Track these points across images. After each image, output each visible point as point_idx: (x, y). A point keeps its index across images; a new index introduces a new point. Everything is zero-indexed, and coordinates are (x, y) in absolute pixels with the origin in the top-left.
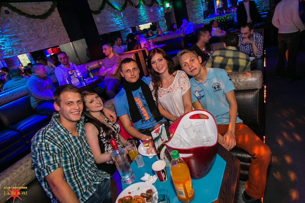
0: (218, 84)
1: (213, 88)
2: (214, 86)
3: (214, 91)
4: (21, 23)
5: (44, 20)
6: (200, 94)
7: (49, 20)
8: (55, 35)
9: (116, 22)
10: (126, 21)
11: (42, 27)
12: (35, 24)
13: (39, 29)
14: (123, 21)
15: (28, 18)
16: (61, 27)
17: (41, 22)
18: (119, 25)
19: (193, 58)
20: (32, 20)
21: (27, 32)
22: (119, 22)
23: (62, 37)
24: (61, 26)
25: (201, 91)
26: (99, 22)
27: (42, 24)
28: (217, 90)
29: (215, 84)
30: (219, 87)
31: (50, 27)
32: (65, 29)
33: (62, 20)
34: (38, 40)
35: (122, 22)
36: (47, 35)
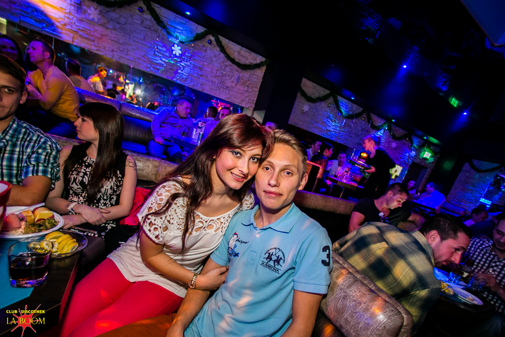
0: (281, 256)
1: (267, 255)
2: (271, 252)
3: (263, 264)
4: (216, 59)
5: (243, 71)
6: (235, 246)
7: (246, 74)
8: (242, 92)
9: (329, 126)
10: (344, 133)
11: (233, 76)
12: (228, 69)
13: (229, 76)
14: (339, 131)
15: (226, 60)
16: (254, 89)
17: (237, 71)
18: (330, 131)
19: (294, 169)
20: (229, 63)
21: (215, 71)
22: (334, 129)
23: (248, 99)
24: (256, 88)
25: (242, 242)
26: (305, 111)
27: (236, 73)
28: (270, 267)
29: (278, 250)
30: (278, 263)
31: (242, 81)
32: (257, 93)
33: (262, 82)
34: (219, 85)
35: (337, 131)
36: (233, 87)
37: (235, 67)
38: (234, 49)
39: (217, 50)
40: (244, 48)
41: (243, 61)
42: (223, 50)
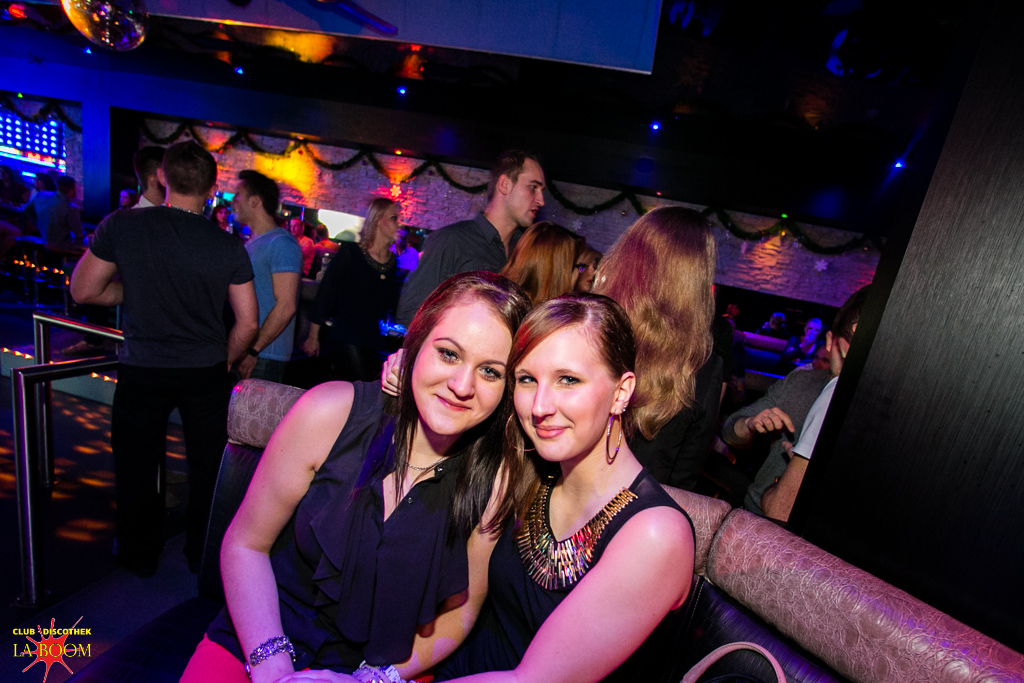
37: (463, 192)
38: (460, 173)
39: (440, 180)
40: (473, 169)
41: (473, 183)
42: (447, 177)
